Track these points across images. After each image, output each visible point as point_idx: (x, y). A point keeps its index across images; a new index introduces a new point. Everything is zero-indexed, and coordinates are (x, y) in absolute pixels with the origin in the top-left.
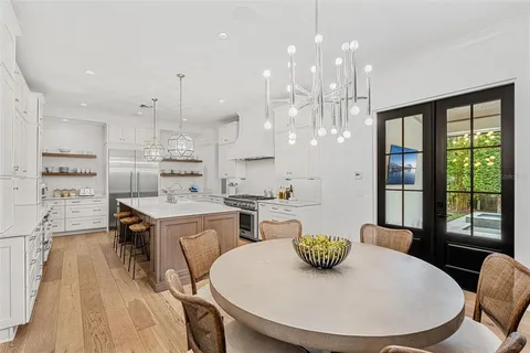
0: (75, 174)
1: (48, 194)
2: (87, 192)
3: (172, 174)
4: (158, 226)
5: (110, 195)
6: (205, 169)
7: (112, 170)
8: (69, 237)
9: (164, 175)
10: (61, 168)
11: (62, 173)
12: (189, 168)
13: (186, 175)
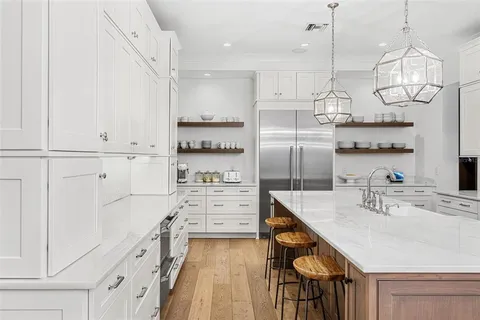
0: (219, 151)
1: (189, 177)
2: (232, 177)
3: (356, 150)
4: (372, 291)
5: (262, 182)
6: (419, 140)
7: (265, 145)
8: (210, 241)
9: (341, 151)
10: (203, 143)
11: (205, 150)
12: (387, 137)
13: (381, 150)
